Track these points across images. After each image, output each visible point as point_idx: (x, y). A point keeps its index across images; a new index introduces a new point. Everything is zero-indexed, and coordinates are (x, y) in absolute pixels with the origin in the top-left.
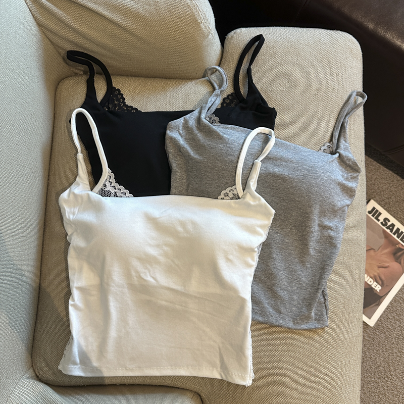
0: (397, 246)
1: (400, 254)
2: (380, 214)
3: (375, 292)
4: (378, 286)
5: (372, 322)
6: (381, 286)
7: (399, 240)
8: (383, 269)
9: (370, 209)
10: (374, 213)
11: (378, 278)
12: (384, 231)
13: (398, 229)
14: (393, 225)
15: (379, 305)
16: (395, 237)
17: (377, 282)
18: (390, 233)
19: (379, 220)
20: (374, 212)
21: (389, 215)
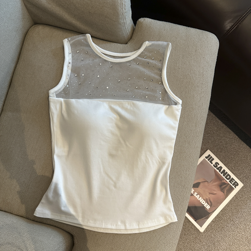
0: (223, 181)
1: (224, 186)
2: (213, 159)
3: (206, 209)
4: (208, 206)
5: (202, 229)
6: (210, 206)
7: (224, 177)
8: (213, 195)
9: (207, 156)
11: (209, 200)
12: (215, 170)
13: (224, 171)
14: (221, 168)
15: (207, 218)
17: (207, 203)
18: (219, 172)
19: (212, 163)
20: (209, 157)
21: (219, 161)
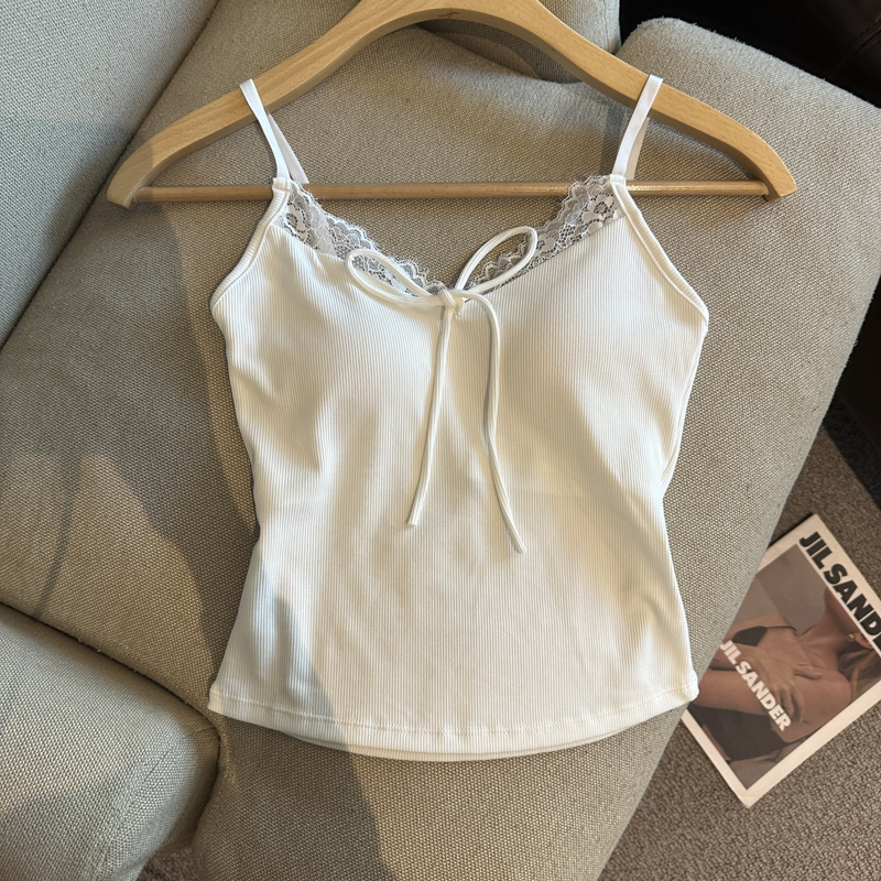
1: (853, 655)
2: (828, 552)
3: (774, 729)
4: (785, 716)
5: (749, 797)
6: (791, 719)
8: (806, 681)
9: (807, 536)
10: (815, 545)
11: (790, 698)
12: (828, 594)
13: (862, 599)
14: (852, 586)
16: (851, 614)
17: (783, 707)
18: (841, 602)
19: (821, 566)
21: (849, 560)
